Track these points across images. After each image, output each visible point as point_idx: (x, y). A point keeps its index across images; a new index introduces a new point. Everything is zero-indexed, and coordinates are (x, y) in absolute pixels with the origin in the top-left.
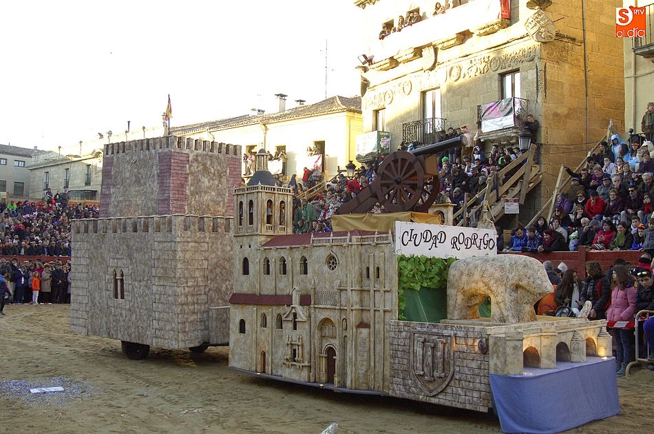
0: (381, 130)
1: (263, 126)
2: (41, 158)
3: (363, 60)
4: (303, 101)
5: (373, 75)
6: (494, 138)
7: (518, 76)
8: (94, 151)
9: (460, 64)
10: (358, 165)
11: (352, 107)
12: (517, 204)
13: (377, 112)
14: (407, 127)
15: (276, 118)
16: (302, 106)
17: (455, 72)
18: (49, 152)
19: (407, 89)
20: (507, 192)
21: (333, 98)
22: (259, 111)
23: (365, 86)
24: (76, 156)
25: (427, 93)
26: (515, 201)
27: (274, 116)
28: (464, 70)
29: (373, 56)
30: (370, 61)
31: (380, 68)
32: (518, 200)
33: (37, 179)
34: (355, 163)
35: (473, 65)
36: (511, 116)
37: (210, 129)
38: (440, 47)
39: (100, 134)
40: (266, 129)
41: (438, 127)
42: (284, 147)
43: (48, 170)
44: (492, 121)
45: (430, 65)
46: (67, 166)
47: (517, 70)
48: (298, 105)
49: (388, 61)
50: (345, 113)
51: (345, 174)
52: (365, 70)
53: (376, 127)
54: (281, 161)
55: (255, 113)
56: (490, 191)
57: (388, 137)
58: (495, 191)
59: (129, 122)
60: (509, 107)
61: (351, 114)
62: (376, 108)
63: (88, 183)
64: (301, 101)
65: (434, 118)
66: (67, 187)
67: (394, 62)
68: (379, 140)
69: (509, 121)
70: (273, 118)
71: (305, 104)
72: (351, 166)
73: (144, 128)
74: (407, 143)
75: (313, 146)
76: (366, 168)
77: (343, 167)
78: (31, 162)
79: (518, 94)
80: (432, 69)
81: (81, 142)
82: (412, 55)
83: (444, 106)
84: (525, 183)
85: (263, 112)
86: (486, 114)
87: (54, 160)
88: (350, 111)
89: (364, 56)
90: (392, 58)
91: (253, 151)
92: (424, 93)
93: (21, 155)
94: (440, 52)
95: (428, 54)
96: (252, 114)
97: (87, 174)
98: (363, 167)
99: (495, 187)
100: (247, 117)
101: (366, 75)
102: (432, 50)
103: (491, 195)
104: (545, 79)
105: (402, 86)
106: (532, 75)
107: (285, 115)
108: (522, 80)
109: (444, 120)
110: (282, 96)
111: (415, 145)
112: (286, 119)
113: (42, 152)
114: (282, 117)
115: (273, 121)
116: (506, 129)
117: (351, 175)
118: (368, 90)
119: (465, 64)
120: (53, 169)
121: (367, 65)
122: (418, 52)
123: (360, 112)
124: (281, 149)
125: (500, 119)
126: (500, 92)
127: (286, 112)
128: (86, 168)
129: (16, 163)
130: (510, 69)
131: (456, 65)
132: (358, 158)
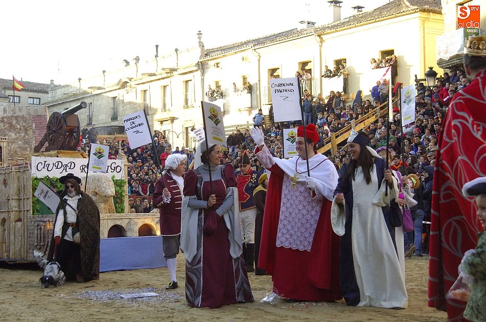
1: (318, 38)
2: (59, 93)
4: (361, 8)
8: (120, 80)
10: (440, 72)
11: (427, 7)
15: (333, 27)
16: (361, 13)
22: (309, 23)
24: (99, 88)
27: (330, 26)
34: (437, 69)
37: (254, 46)
39: (125, 61)
40: (322, 41)
43: (67, 106)
46: (89, 100)
48: (355, 12)
50: (418, 14)
51: (426, 84)
54: (342, 77)
55: (304, 26)
57: (477, 34)
59: (157, 46)
61: (425, 15)
62: (461, 1)
63: (114, 118)
64: (359, 8)
70: (329, 28)
72: (431, 74)
73: (176, 50)
75: (378, 57)
76: (450, 74)
77: (421, 76)
78: (47, 98)
81: (104, 72)
85: (313, 24)
87: (74, 94)
88: (424, 11)
91: (307, 68)
93: (36, 91)
96: (300, 27)
97: (113, 108)
98: (446, 74)
100: (295, 31)
107: (343, 23)
110: (336, 3)
112: (346, 27)
113: (59, 86)
114: (338, 26)
115: (329, 31)
117: (431, 84)
123: (440, 13)
124: (340, 63)
127: (342, 21)
128: (111, 101)
129: (31, 101)
132: (441, 63)
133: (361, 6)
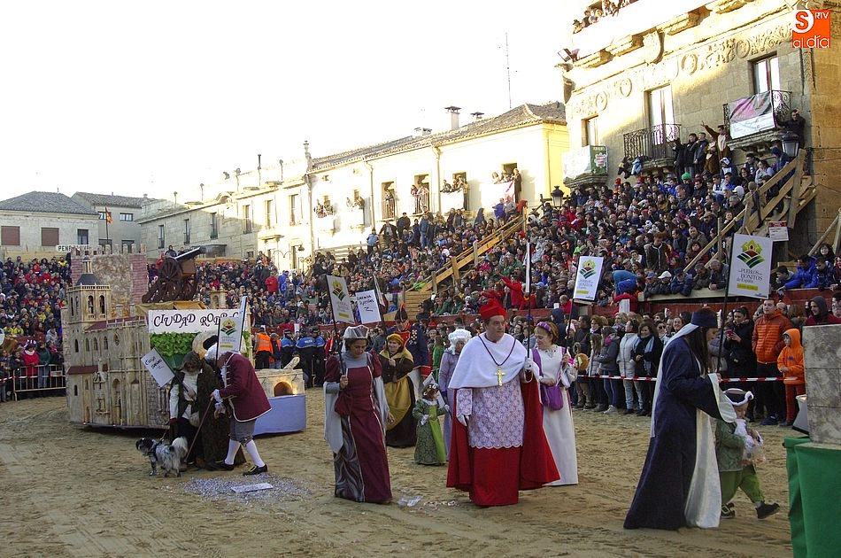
0: (593, 144)
1: (435, 150)
2: (153, 208)
3: (566, 55)
4: (481, 114)
5: (578, 75)
6: (748, 144)
7: (774, 62)
8: (220, 195)
9: (696, 52)
10: (567, 192)
11: (550, 118)
12: (785, 228)
13: (586, 121)
14: (629, 138)
15: (451, 137)
16: (481, 120)
17: (689, 62)
18: (162, 201)
19: (626, 89)
20: (771, 215)
21: (521, 108)
22: (424, 130)
23: (569, 89)
24: (197, 203)
25: (652, 93)
26: (782, 225)
27: (448, 135)
28: (701, 60)
29: (578, 50)
30: (574, 57)
31: (588, 64)
32: (787, 223)
33: (150, 235)
34: (563, 188)
35: (712, 52)
36: (770, 115)
37: (366, 157)
38: (667, 31)
39: (225, 173)
40: (440, 153)
41: (671, 136)
42: (463, 175)
43: (162, 222)
44: (743, 122)
45: (655, 56)
46: (186, 216)
47: (774, 54)
48: (474, 119)
49: (598, 55)
50: (542, 126)
51: (552, 204)
52: (568, 68)
53: (587, 142)
54: (461, 193)
55: (420, 133)
56: (749, 214)
57: (604, 152)
58: (756, 213)
59: (259, 156)
60: (767, 103)
61: (548, 126)
62: (586, 116)
63: (214, 236)
64: (478, 114)
65: (664, 125)
66: (187, 242)
67: (606, 56)
68: (593, 158)
69: (768, 121)
70: (447, 138)
71: (484, 117)
72: (558, 193)
73: (281, 162)
74: (631, 159)
75: (500, 171)
76: (578, 194)
77: (547, 196)
78: (140, 214)
79: (776, 85)
80: (657, 61)
81: (202, 185)
82: (630, 45)
83: (677, 107)
84: (794, 200)
85: (430, 131)
86: (735, 114)
87: (170, 210)
88: (548, 122)
89: (567, 50)
90: (603, 51)
91: (424, 181)
92: (648, 93)
93: (128, 207)
94: (666, 38)
95: (651, 42)
96: (416, 134)
97: (213, 225)
98: (573, 194)
99: (756, 208)
100: (410, 139)
101: (569, 75)
102: (656, 36)
103: (751, 218)
104: (813, 63)
105: (618, 86)
106: (794, 58)
107: (462, 133)
108: (782, 66)
109: (678, 126)
110: (454, 109)
111: (642, 160)
112: (465, 138)
113: (153, 201)
114: (457, 136)
115: (448, 142)
116: (764, 132)
117: (558, 204)
118: (573, 95)
119: (702, 51)
120: (169, 221)
121: (570, 62)
122: (638, 40)
123: (565, 124)
124: (460, 177)
125: (754, 119)
126: (752, 85)
127: (462, 129)
128: (210, 217)
129: (123, 217)
130: (764, 53)
131: (691, 53)
132: (567, 182)
133: (480, 112)
